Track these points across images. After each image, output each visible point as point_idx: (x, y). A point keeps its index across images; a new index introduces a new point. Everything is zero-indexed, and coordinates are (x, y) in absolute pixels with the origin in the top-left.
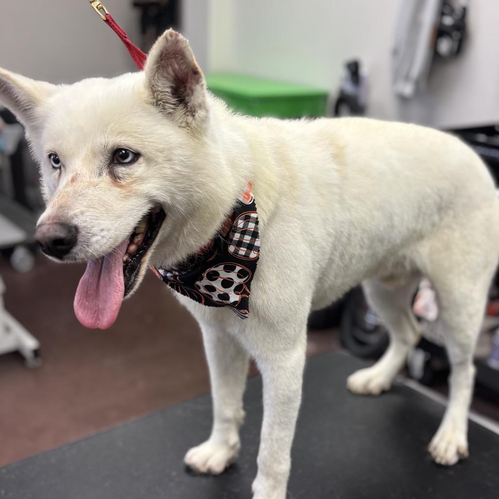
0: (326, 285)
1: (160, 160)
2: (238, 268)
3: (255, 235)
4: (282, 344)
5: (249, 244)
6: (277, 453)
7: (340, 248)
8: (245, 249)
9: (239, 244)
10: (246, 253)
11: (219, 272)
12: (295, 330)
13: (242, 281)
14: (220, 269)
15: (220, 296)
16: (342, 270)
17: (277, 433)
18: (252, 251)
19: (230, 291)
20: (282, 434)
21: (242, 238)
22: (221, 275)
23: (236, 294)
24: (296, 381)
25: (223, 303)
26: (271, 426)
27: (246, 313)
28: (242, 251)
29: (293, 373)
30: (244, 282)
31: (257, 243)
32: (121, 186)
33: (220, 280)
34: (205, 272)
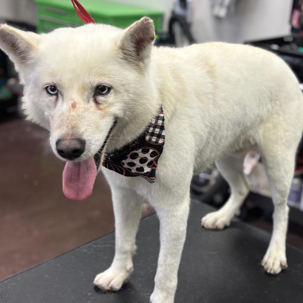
0: (205, 159)
1: (122, 91)
2: (151, 151)
3: (162, 128)
4: (175, 200)
5: (158, 134)
6: (169, 274)
7: (214, 133)
8: (156, 138)
9: (152, 134)
10: (156, 140)
11: (138, 153)
12: (183, 191)
13: (153, 159)
14: (139, 152)
15: (138, 169)
16: (215, 147)
17: (169, 260)
18: (160, 139)
19: (145, 166)
20: (173, 261)
21: (154, 130)
22: (140, 155)
23: (148, 167)
24: (183, 224)
25: (139, 173)
26: (166, 256)
27: (154, 179)
28: (154, 139)
29: (181, 219)
30: (154, 159)
31: (163, 133)
32: (100, 109)
33: (139, 159)
34: (129, 153)
